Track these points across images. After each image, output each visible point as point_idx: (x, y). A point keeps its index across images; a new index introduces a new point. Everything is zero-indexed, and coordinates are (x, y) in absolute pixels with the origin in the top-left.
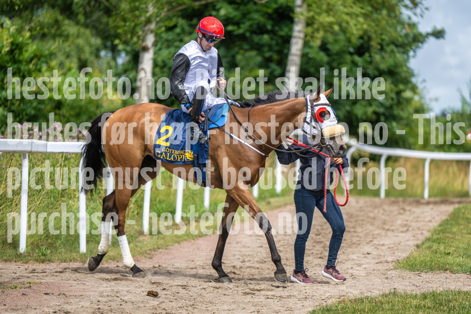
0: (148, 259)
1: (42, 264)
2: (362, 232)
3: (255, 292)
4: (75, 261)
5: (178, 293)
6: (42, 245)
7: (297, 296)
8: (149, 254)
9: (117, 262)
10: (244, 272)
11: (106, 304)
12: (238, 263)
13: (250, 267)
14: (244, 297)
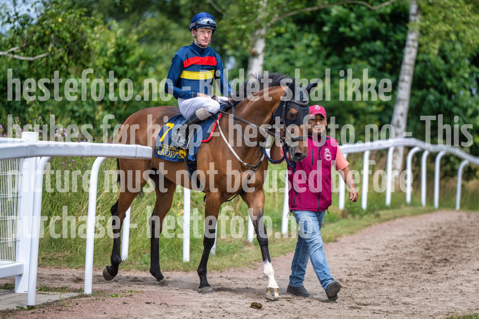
0: (252, 270)
1: (144, 272)
2: (472, 247)
3: (361, 307)
4: (178, 271)
5: (282, 305)
6: (144, 253)
7: (404, 311)
8: (253, 265)
9: (221, 272)
10: (351, 286)
11: (208, 315)
12: (344, 276)
13: (357, 281)
14: (350, 311)
